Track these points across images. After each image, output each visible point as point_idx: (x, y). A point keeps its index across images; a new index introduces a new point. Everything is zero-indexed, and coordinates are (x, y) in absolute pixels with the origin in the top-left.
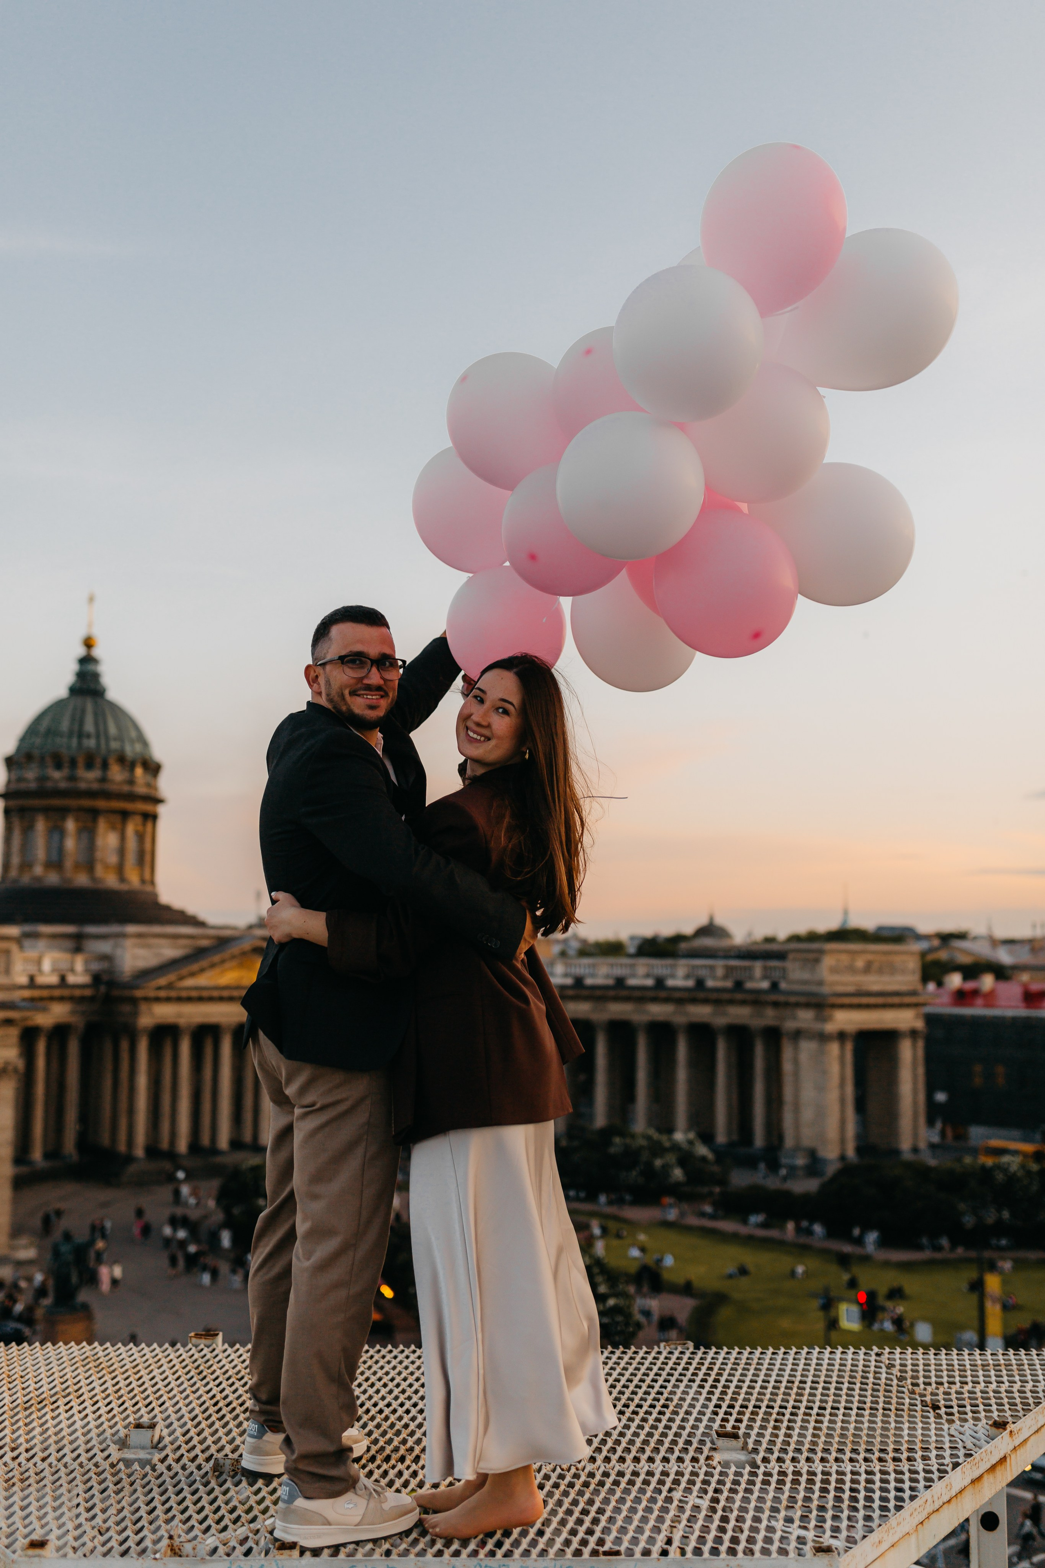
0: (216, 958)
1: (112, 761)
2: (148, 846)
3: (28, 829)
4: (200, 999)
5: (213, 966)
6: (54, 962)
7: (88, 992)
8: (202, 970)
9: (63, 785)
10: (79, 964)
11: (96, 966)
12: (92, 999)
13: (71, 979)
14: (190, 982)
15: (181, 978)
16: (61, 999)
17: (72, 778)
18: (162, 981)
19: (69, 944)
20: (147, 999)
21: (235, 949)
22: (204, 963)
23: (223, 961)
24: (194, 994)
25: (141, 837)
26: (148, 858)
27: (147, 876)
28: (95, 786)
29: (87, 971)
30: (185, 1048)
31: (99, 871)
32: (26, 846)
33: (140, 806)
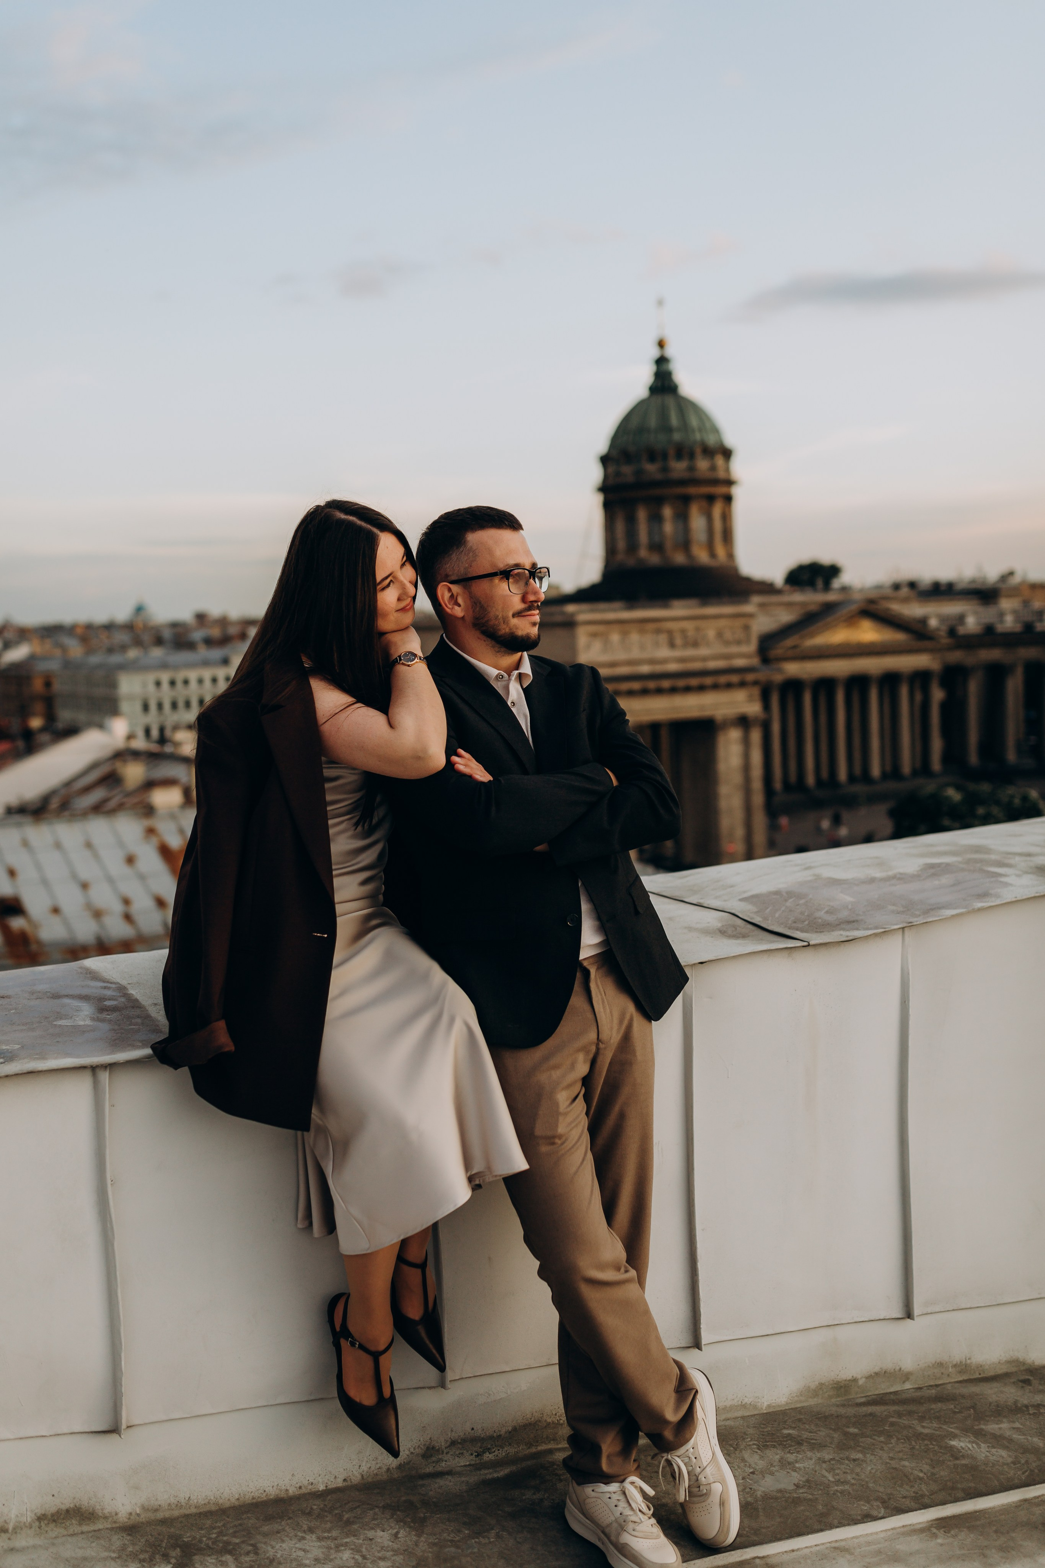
0: (829, 620)
3: (630, 517)
4: (820, 657)
5: (828, 627)
8: (818, 632)
9: (659, 476)
14: (811, 642)
15: (801, 639)
17: (665, 469)
18: (789, 642)
21: (844, 611)
23: (834, 623)
24: (812, 653)
28: (685, 475)
31: (694, 550)
33: (721, 490)
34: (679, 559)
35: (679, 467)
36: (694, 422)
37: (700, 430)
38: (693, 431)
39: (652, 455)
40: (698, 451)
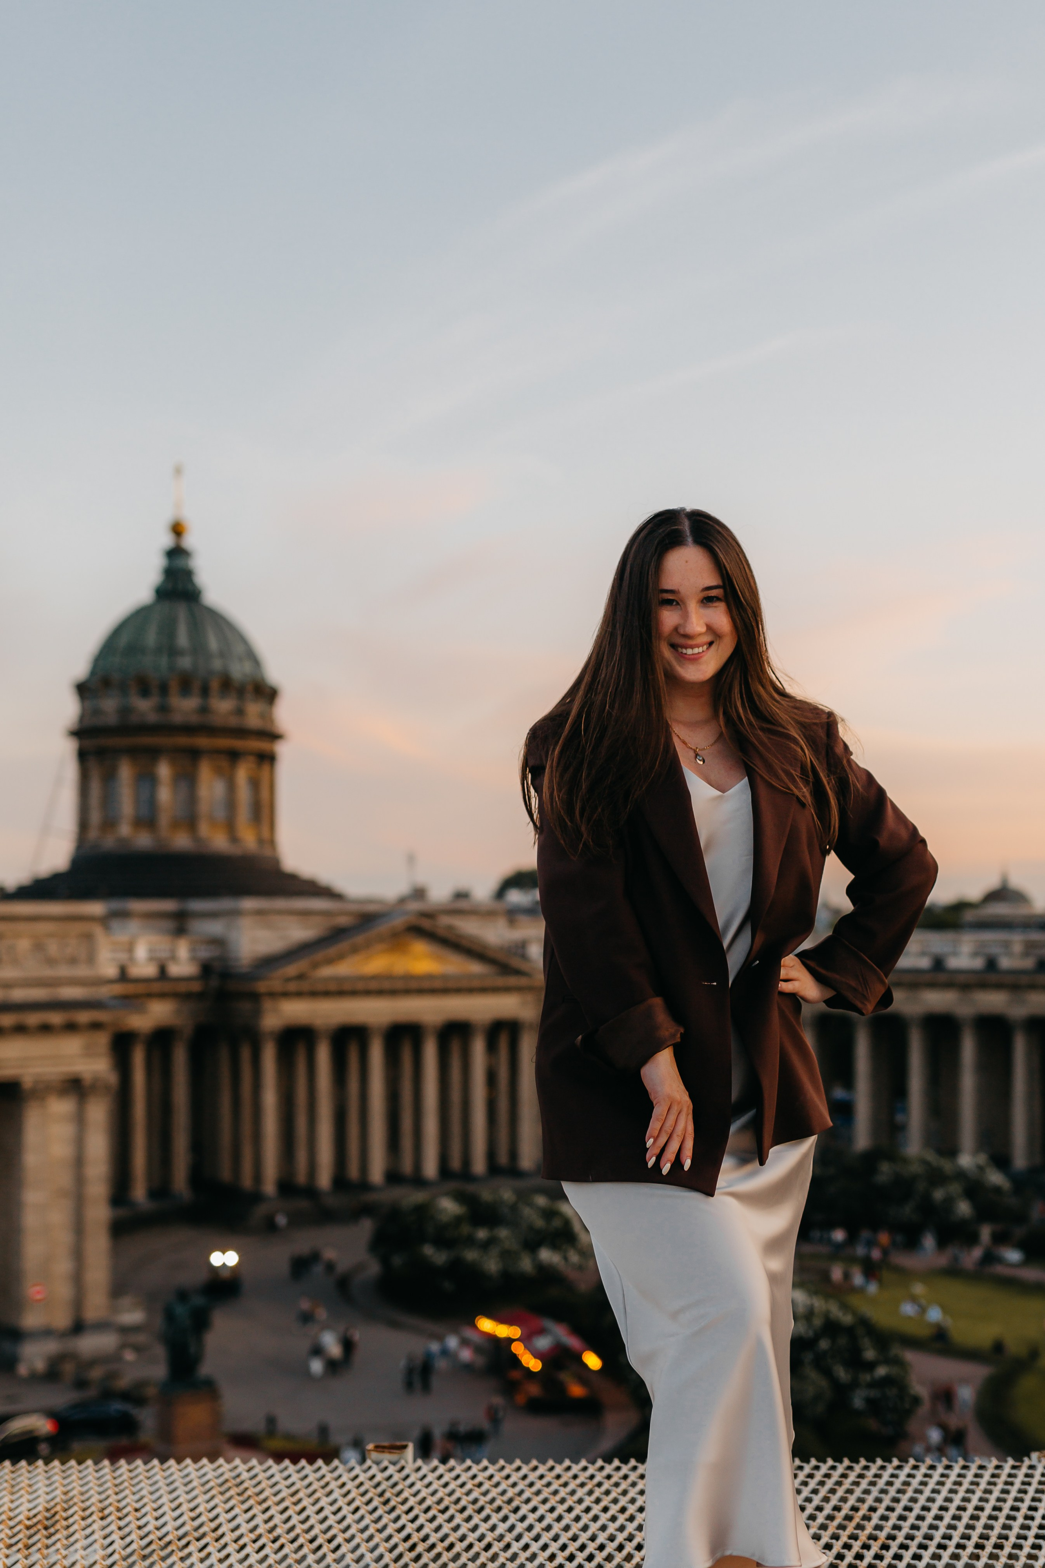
0: (359, 939)
1: (215, 685)
2: (265, 794)
3: (109, 777)
4: (341, 993)
5: (355, 950)
6: (151, 951)
7: (196, 987)
8: (341, 957)
9: (152, 718)
10: (183, 950)
11: (205, 953)
12: (200, 996)
13: (175, 970)
14: (327, 972)
15: (316, 966)
16: (162, 996)
17: (163, 709)
18: (291, 970)
19: (169, 924)
20: (274, 995)
21: (383, 928)
22: (344, 945)
23: (368, 945)
24: (332, 987)
25: (255, 784)
26: (265, 812)
27: (266, 834)
28: (194, 719)
29: (193, 959)
30: (323, 1055)
31: (204, 829)
32: (108, 800)
33: (253, 744)
34: (181, 841)
35: (184, 707)
38: (211, 656)
39: (146, 687)
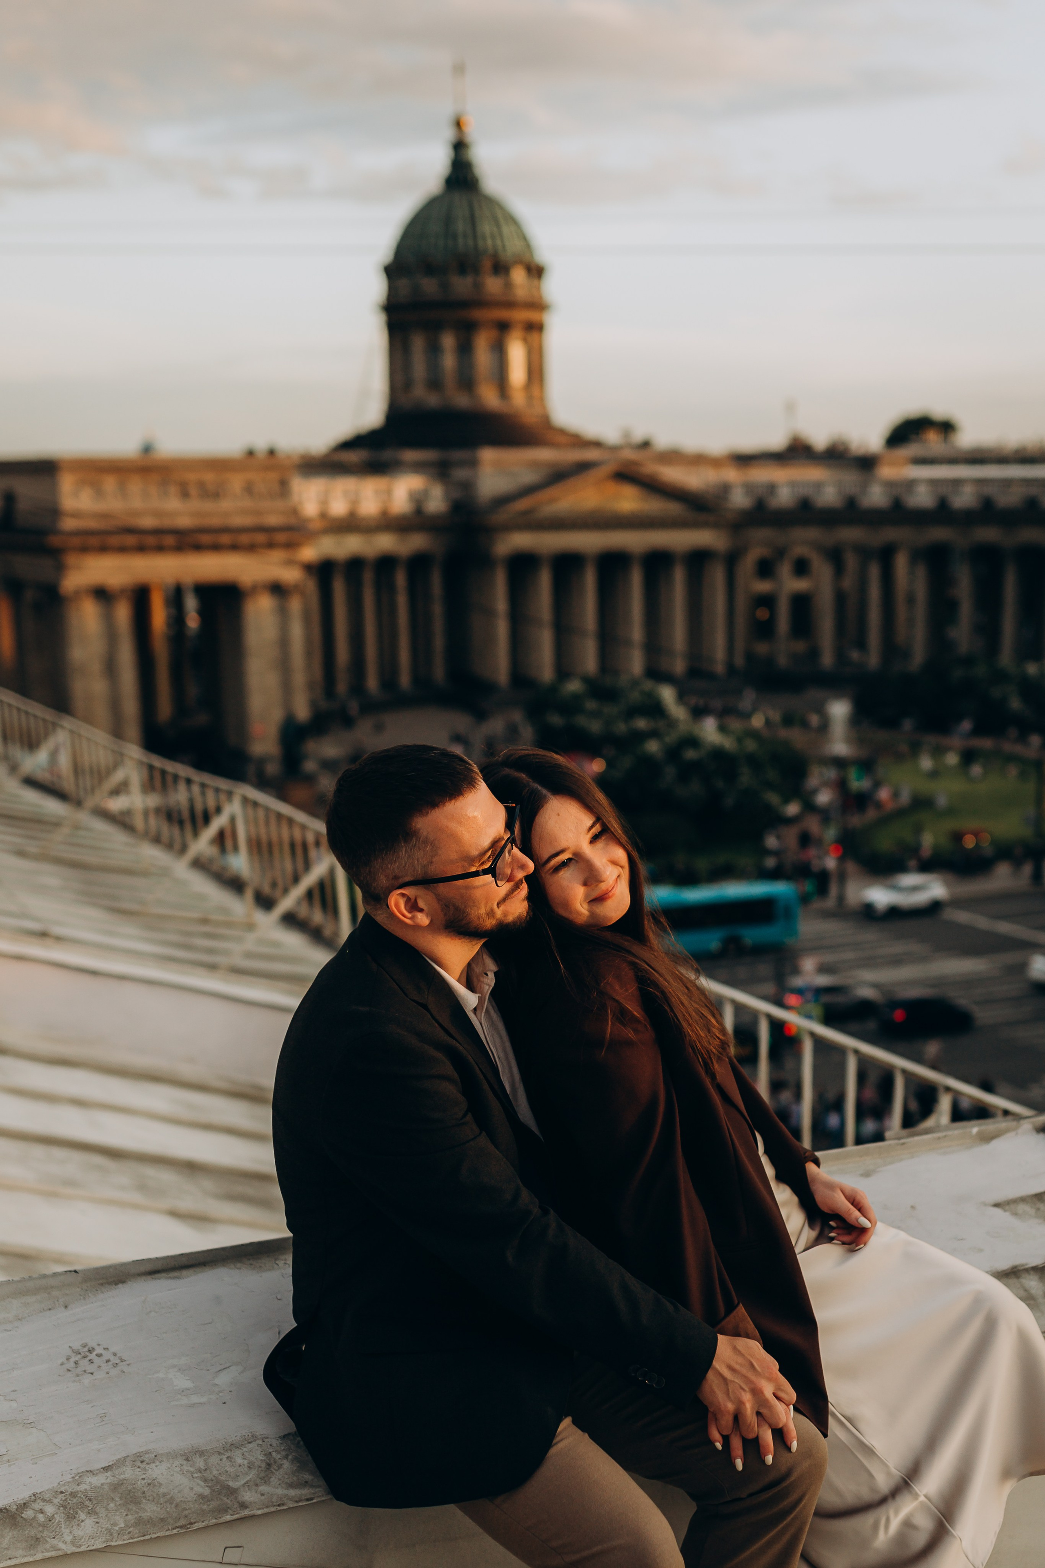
3: (407, 347)
4: (563, 527)
6: (410, 489)
9: (436, 295)
10: (438, 490)
11: (456, 494)
12: (450, 529)
13: (429, 508)
16: (419, 529)
17: (444, 287)
18: (521, 505)
20: (504, 528)
28: (468, 295)
29: (445, 499)
31: (480, 391)
32: (407, 366)
33: (521, 315)
34: (462, 401)
35: (461, 285)
36: (486, 228)
37: (493, 237)
38: (484, 238)
39: (430, 268)
40: (487, 264)
